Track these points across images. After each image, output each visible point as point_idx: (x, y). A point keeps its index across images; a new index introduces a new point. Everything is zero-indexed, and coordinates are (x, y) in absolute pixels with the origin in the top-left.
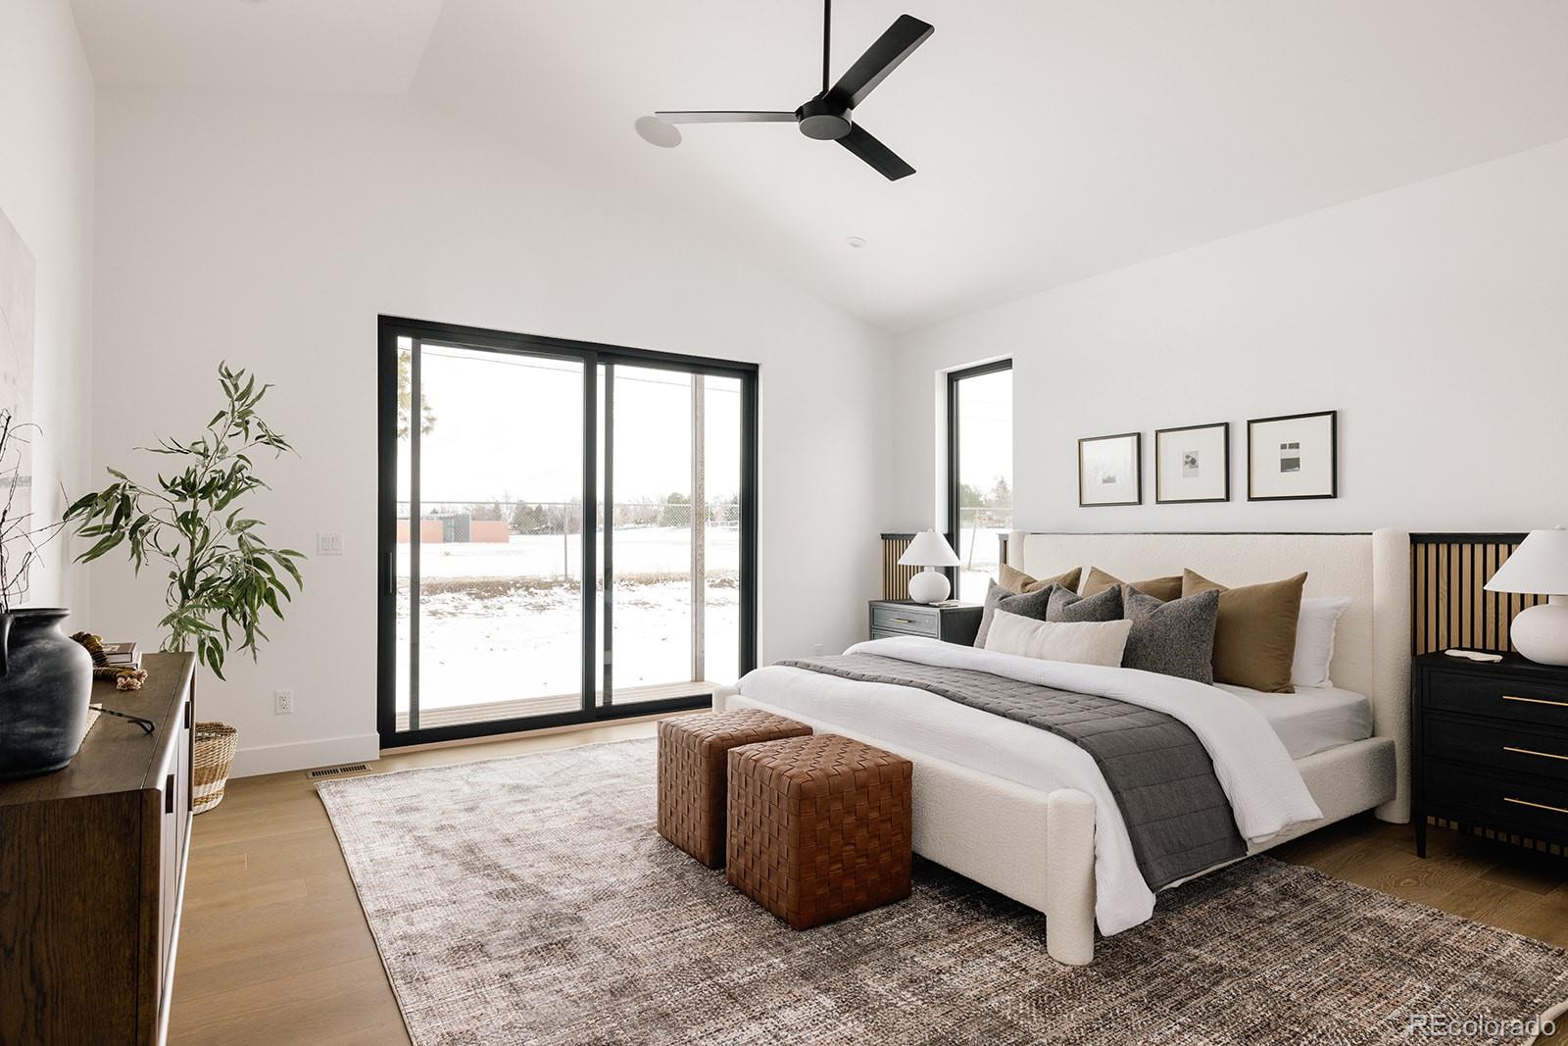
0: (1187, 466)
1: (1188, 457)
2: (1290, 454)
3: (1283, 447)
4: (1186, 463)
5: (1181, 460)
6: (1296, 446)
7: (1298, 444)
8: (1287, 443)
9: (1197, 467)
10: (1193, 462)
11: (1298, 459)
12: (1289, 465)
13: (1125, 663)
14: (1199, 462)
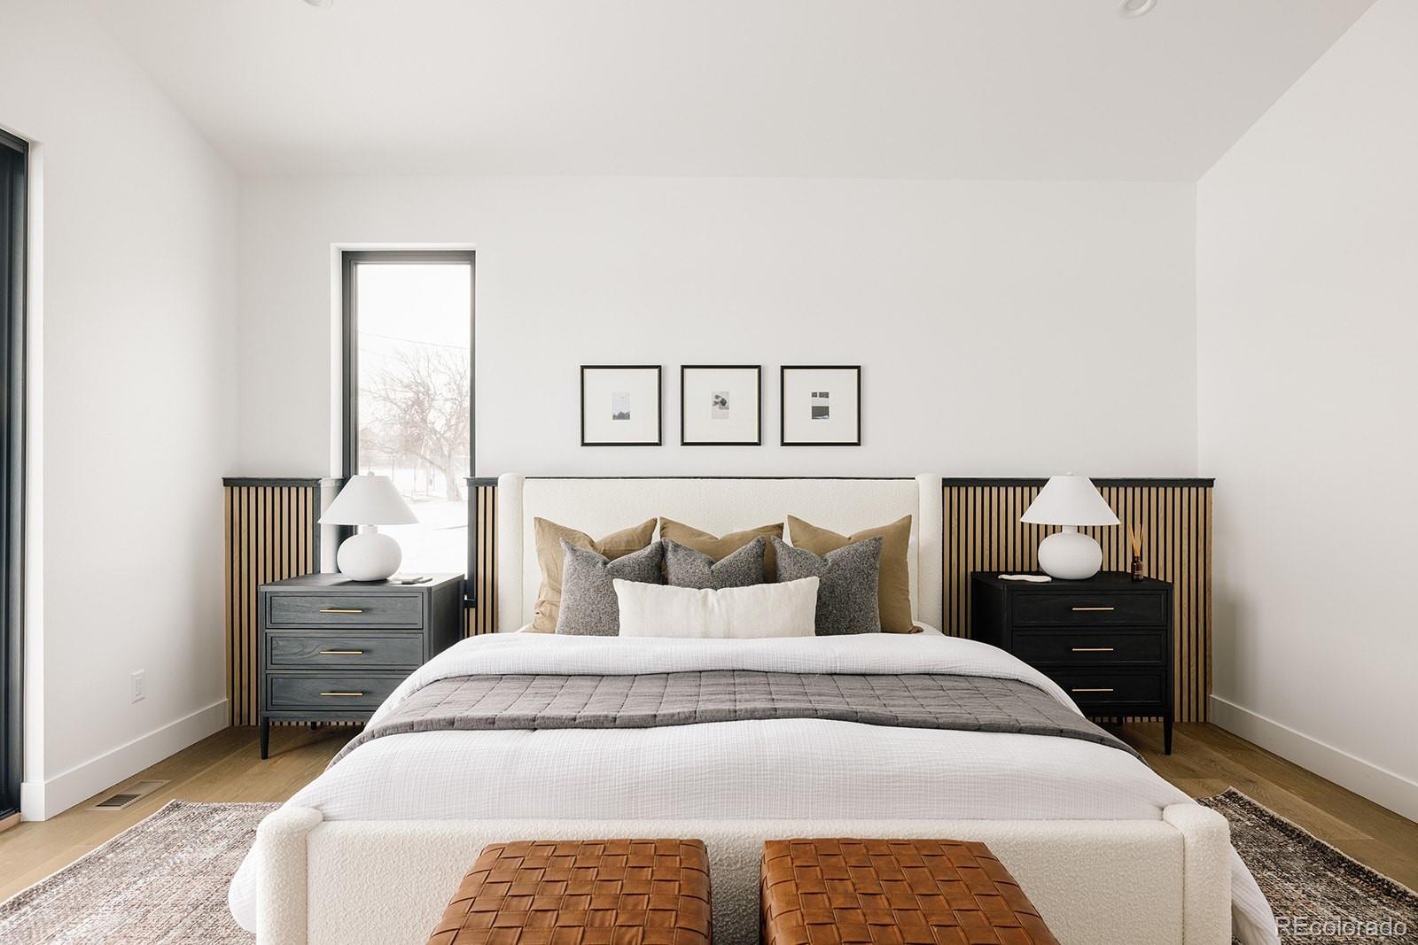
0: (718, 406)
1: (717, 397)
2: (821, 402)
3: (814, 395)
4: (716, 403)
5: (711, 400)
6: (825, 395)
7: (828, 393)
8: (818, 392)
9: (728, 408)
10: (723, 403)
11: (828, 407)
12: (820, 412)
13: (820, 631)
14: (730, 403)
